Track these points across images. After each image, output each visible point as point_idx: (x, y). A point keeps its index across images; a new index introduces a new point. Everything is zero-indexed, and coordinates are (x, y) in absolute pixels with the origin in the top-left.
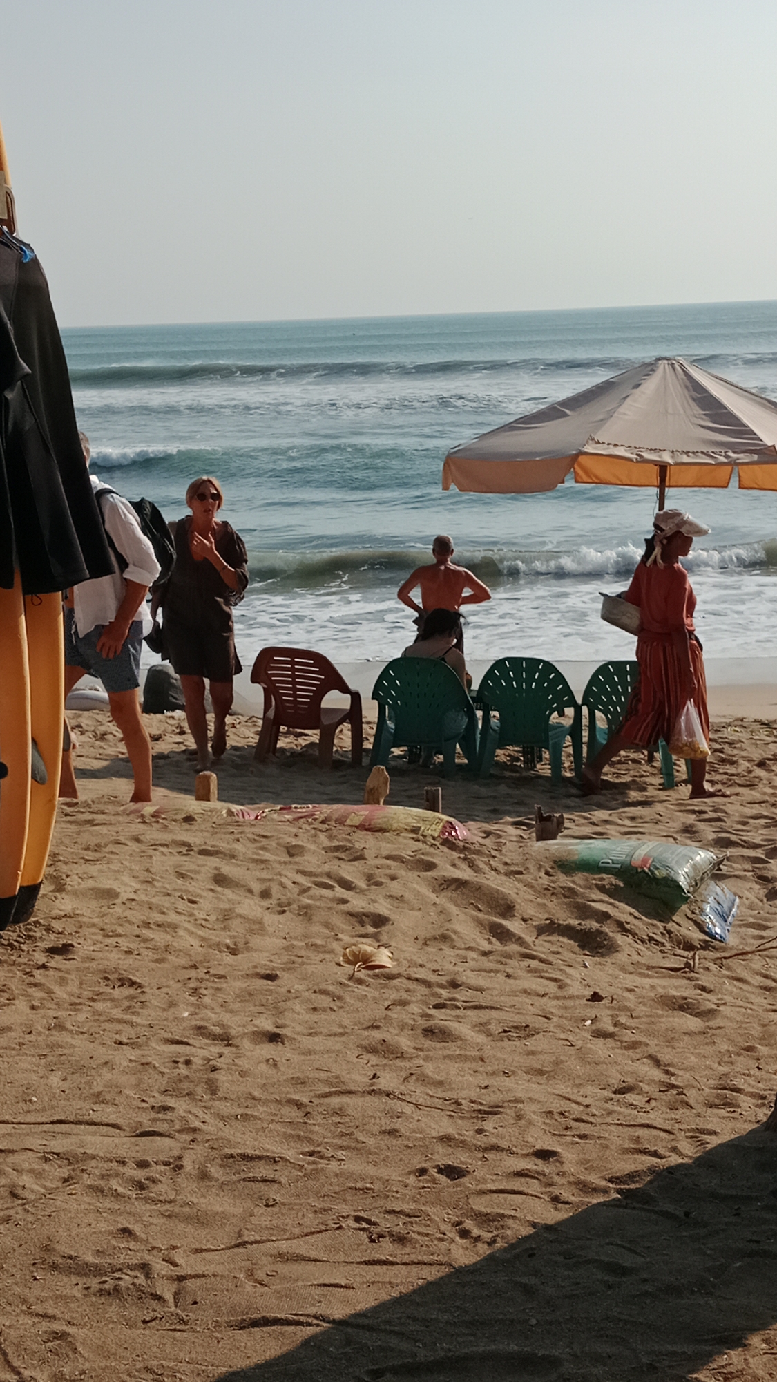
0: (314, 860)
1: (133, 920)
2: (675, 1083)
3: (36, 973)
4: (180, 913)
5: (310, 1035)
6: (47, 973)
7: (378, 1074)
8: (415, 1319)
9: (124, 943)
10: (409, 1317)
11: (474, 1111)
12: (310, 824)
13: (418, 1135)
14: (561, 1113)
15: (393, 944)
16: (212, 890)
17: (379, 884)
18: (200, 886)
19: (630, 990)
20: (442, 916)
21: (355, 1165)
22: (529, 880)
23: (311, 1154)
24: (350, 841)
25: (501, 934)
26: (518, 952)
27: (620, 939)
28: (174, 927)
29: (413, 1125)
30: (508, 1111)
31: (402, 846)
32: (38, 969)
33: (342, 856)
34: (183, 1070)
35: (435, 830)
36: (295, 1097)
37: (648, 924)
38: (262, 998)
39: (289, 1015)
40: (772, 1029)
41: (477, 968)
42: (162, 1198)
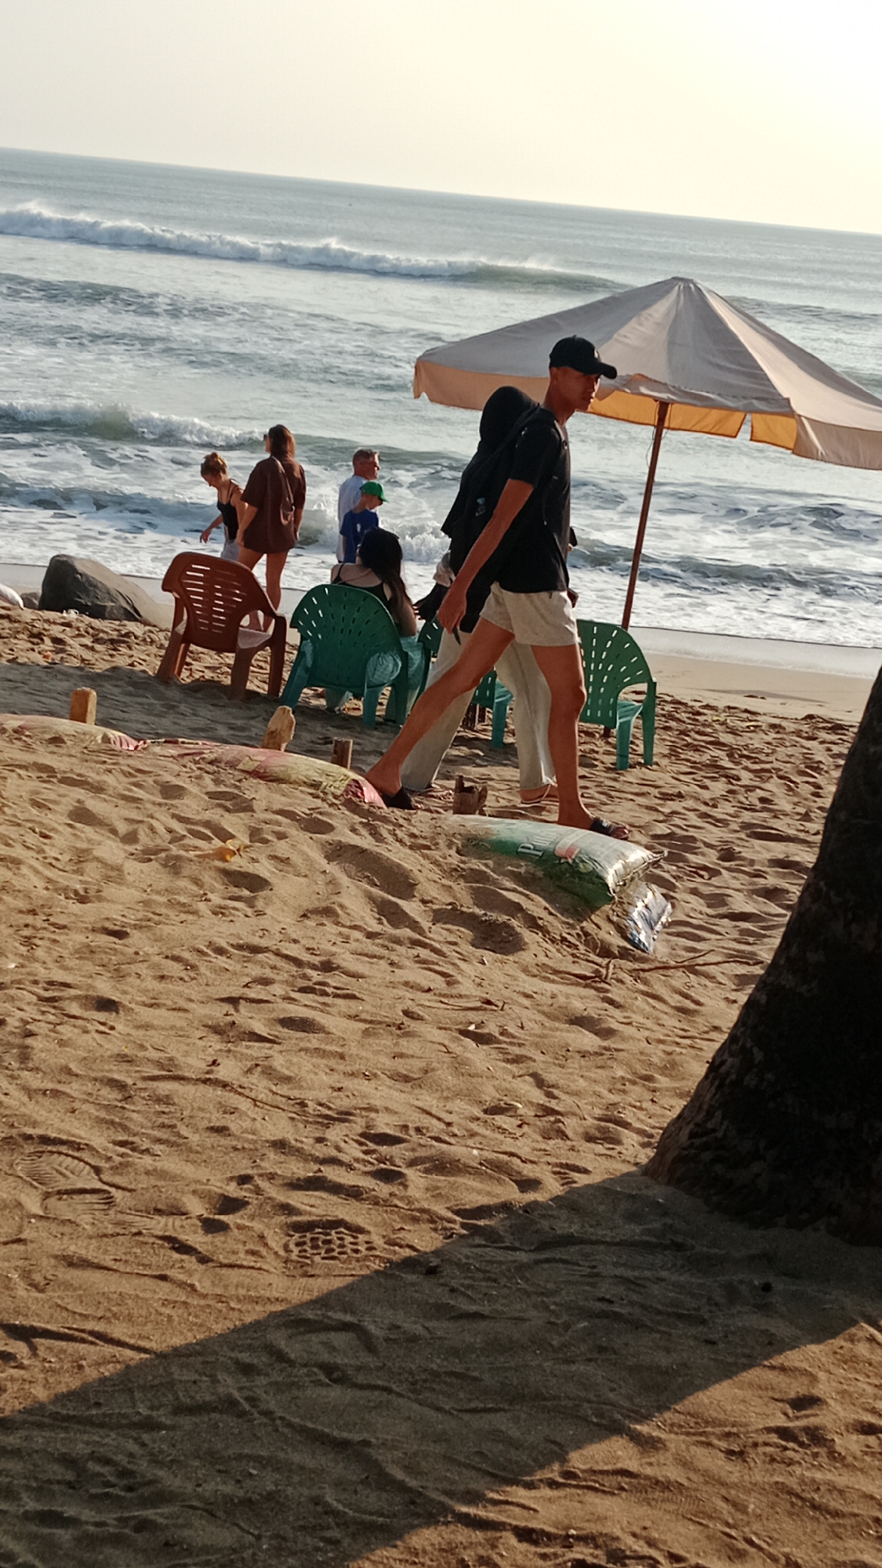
0: (193, 805)
2: (557, 1108)
4: (28, 848)
5: (151, 1006)
7: (219, 1061)
11: (319, 1116)
12: (196, 762)
13: (250, 1137)
14: (418, 1130)
15: (268, 911)
16: (70, 826)
17: (266, 841)
18: (56, 819)
19: (527, 996)
20: (331, 886)
21: (171, 1163)
22: (437, 857)
23: (122, 1144)
24: (238, 788)
25: (395, 916)
26: (409, 938)
27: (528, 935)
28: (17, 862)
29: (247, 1124)
30: (359, 1120)
31: (297, 802)
33: (228, 804)
35: (339, 787)
36: (116, 1076)
37: (564, 923)
38: (104, 956)
39: (132, 980)
40: (677, 1058)
41: (359, 951)
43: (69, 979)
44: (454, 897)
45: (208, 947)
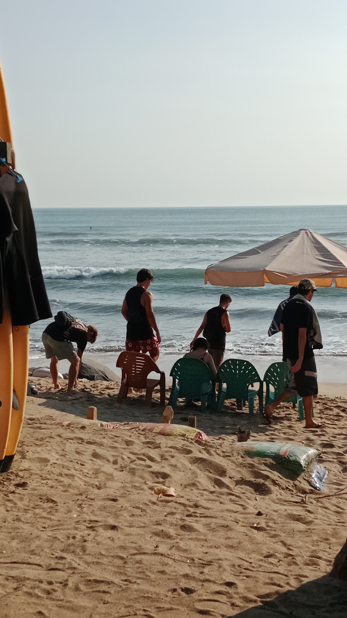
0: (138, 448)
1: (55, 472)
2: (292, 554)
3: (10, 495)
4: (76, 470)
5: (130, 527)
6: (15, 495)
7: (158, 545)
9: (50, 483)
11: (200, 563)
12: (137, 431)
13: (174, 574)
14: (239, 566)
16: (92, 460)
17: (166, 459)
18: (86, 458)
19: (276, 511)
20: (194, 474)
21: (145, 586)
22: (234, 460)
23: (126, 581)
24: (154, 439)
25: (220, 484)
26: (226, 492)
27: (273, 488)
28: (73, 476)
29: (172, 569)
30: (215, 564)
31: (177, 443)
32: (11, 493)
33: (151, 446)
34: (71, 541)
35: (193, 436)
36: (120, 555)
37: (286, 481)
38: (110, 509)
39: (121, 517)
40: (338, 531)
41: (207, 499)
42: (58, 598)
43: (96, 519)
44: (242, 475)
45: (149, 502)
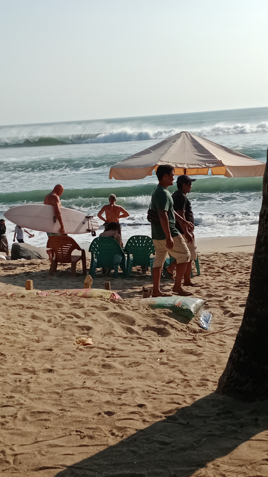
0: (66, 309)
1: (3, 332)
2: (187, 379)
4: (20, 329)
5: (63, 369)
7: (86, 381)
8: (95, 464)
10: (93, 464)
11: (118, 392)
12: (65, 296)
13: (98, 402)
14: (148, 391)
15: (93, 336)
16: (31, 321)
17: (89, 316)
18: (27, 319)
19: (174, 348)
20: (111, 326)
21: (76, 413)
22: (141, 312)
23: (62, 410)
24: (78, 301)
25: (131, 331)
26: (136, 337)
27: (171, 331)
28: (17, 334)
29: (97, 398)
30: (129, 391)
31: (97, 302)
33: (76, 307)
34: (18, 383)
35: (108, 296)
36: (57, 391)
37: (181, 325)
38: (47, 357)
39: (56, 362)
40: (220, 359)
41: (122, 343)
42: (10, 428)
